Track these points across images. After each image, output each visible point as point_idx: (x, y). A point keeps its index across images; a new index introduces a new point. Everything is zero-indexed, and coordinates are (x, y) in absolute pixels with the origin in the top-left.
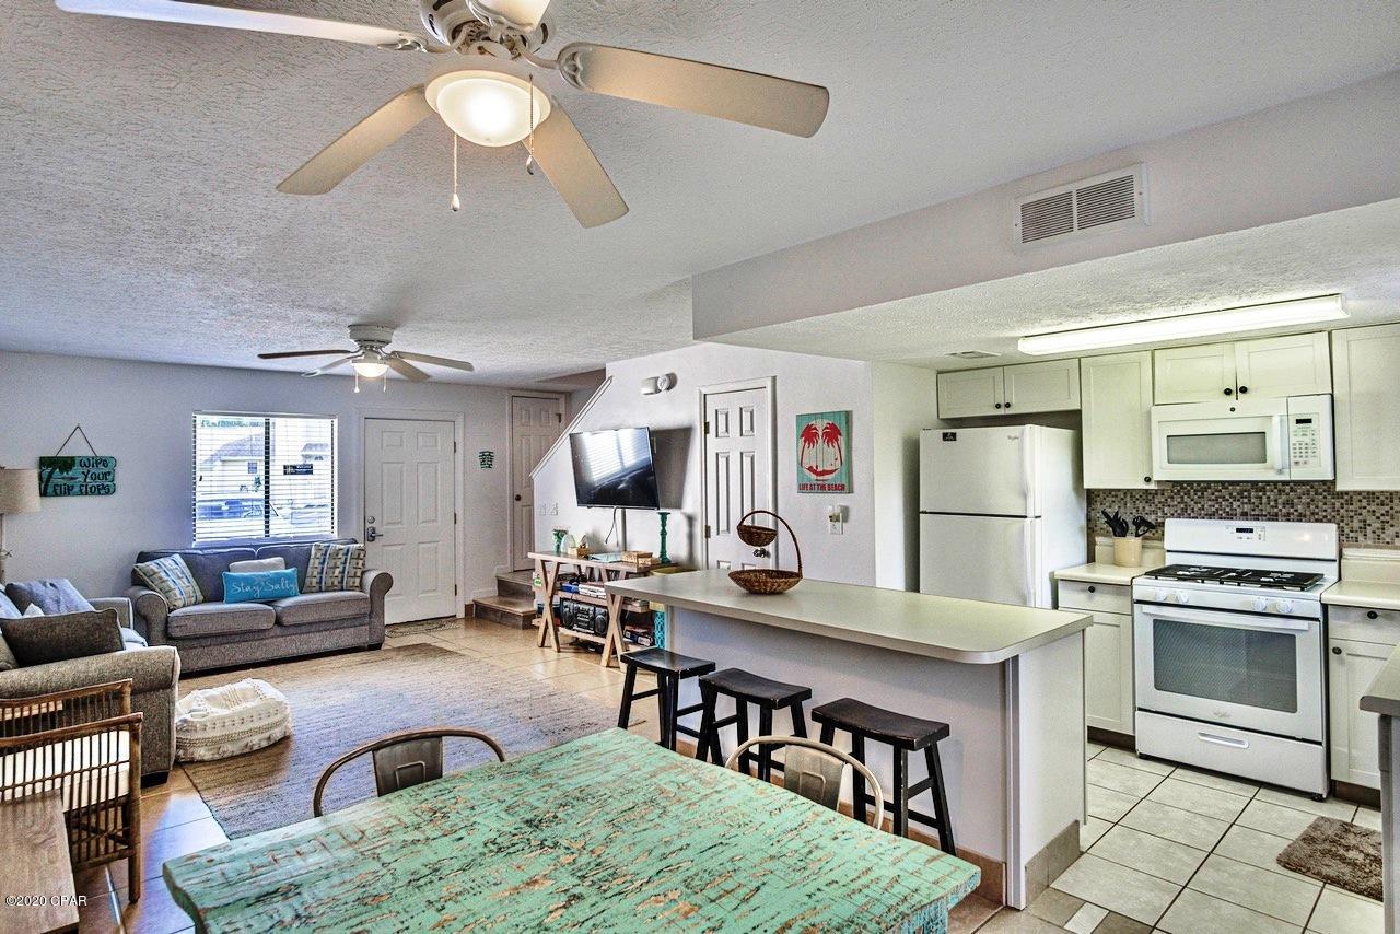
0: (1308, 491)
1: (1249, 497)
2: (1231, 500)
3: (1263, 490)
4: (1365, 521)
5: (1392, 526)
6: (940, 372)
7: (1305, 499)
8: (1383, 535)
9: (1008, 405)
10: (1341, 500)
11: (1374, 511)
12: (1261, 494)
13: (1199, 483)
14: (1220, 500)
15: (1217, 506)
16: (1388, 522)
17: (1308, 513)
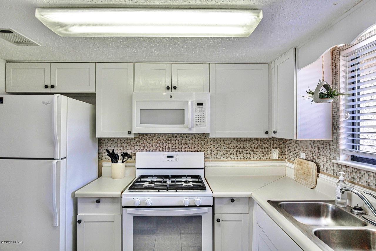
0: (193, 137)
1: (171, 141)
2: (164, 142)
3: (176, 137)
4: (212, 150)
5: (221, 152)
6: (8, 62)
7: (192, 141)
8: (217, 156)
9: (52, 87)
10: (204, 141)
11: (215, 146)
12: (175, 139)
13: (151, 134)
14: (159, 142)
15: (158, 145)
16: (219, 150)
17: (193, 147)
